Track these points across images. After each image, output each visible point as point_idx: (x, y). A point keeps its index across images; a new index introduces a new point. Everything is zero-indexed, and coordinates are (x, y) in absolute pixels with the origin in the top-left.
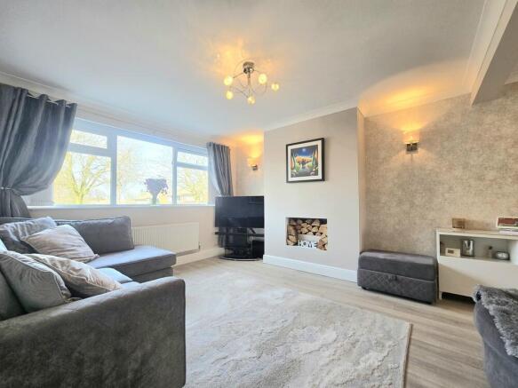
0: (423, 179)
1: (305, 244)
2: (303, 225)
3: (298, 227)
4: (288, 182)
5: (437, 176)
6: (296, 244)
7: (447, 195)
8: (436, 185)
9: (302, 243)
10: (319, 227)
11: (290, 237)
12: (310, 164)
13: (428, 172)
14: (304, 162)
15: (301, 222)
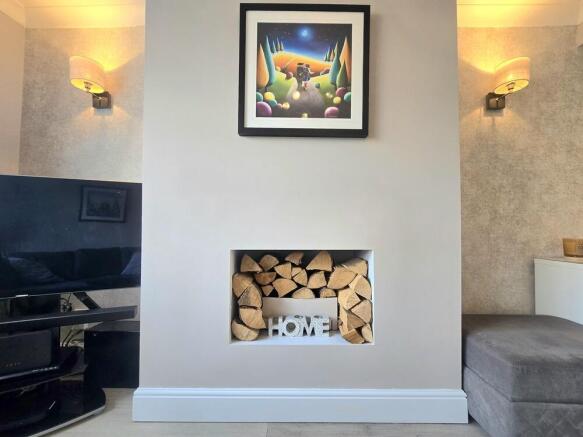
0: (510, 166)
1: (291, 327)
2: (280, 270)
3: (267, 278)
4: (244, 131)
5: (532, 162)
6: (263, 333)
7: (545, 198)
8: (529, 179)
9: (282, 326)
10: (327, 275)
11: (245, 313)
12: (325, 80)
13: (518, 153)
14: (302, 73)
15: (274, 260)
